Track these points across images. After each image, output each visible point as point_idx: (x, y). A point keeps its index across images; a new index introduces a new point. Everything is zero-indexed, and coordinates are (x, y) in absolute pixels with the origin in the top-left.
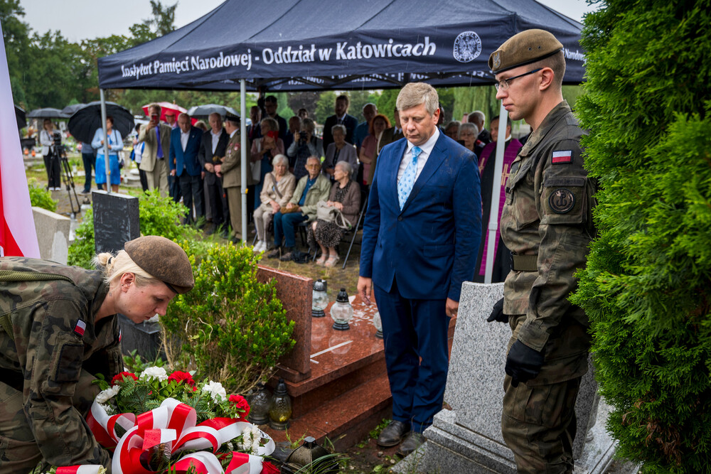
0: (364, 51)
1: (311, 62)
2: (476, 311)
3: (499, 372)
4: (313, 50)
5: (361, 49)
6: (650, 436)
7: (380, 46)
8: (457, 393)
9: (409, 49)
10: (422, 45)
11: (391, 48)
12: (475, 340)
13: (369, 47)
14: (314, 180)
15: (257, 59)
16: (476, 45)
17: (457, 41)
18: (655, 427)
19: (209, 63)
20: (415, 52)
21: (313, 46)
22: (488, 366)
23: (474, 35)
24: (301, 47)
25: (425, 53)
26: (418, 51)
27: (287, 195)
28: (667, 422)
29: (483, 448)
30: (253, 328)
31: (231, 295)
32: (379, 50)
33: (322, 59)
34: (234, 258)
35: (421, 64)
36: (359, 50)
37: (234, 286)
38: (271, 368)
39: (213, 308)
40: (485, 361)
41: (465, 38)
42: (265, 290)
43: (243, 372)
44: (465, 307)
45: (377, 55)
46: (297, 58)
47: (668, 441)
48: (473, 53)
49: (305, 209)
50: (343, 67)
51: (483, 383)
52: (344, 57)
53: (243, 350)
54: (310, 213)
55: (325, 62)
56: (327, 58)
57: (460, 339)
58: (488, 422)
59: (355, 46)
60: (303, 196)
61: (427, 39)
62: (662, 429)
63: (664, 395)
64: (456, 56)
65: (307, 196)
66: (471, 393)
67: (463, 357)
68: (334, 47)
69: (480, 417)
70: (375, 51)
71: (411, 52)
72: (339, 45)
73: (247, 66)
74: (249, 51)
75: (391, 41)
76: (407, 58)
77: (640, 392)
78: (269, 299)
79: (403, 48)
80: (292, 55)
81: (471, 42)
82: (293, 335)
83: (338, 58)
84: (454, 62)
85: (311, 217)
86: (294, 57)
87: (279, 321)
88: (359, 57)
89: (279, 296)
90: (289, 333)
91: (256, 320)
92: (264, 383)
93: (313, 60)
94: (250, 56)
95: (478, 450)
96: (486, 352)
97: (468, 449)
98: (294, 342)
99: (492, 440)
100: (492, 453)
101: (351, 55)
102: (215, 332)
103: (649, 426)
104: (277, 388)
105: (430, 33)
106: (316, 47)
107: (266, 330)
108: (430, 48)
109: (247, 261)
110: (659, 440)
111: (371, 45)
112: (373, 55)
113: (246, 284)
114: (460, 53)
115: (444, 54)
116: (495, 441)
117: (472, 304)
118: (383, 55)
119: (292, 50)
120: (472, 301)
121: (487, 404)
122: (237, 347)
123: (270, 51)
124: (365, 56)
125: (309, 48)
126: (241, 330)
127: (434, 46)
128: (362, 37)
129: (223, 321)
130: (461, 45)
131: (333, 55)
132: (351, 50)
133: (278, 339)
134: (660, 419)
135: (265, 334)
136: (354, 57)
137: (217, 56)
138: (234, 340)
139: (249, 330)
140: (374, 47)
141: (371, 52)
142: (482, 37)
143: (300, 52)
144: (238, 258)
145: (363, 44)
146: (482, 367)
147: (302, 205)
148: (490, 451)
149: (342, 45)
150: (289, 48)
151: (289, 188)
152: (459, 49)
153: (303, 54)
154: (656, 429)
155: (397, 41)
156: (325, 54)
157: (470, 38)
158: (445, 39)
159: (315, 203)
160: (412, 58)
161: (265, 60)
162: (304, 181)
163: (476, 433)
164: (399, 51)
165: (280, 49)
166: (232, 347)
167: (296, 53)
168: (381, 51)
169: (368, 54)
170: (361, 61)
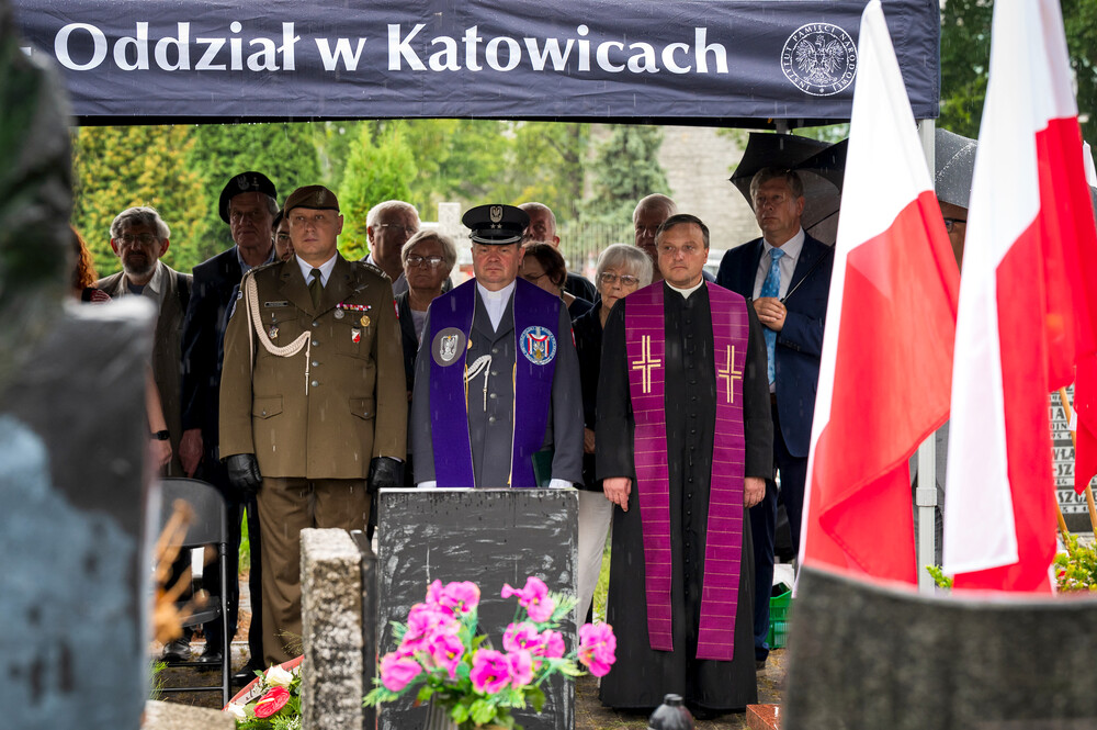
0: (491, 52)
1: (281, 73)
4: (290, 39)
5: (482, 46)
7: (552, 44)
9: (645, 57)
10: (686, 47)
11: (591, 48)
13: (511, 42)
16: (844, 56)
17: (792, 44)
20: (668, 64)
21: (288, 27)
23: (838, 33)
24: (236, 27)
25: (699, 67)
32: (546, 53)
33: (330, 64)
35: (691, 97)
36: (471, 50)
41: (812, 38)
45: (538, 64)
46: (224, 56)
48: (837, 73)
52: (416, 64)
55: (341, 75)
56: (351, 64)
59: (458, 37)
61: (701, 34)
64: (790, 77)
68: (374, 31)
70: (534, 53)
71: (658, 64)
72: (394, 31)
75: (583, 30)
76: (645, 78)
79: (629, 52)
81: (833, 49)
83: (394, 65)
86: (209, 55)
93: (291, 66)
101: (443, 60)
105: (706, 17)
106: (297, 31)
108: (710, 54)
111: (519, 37)
112: (525, 63)
114: (803, 74)
115: (756, 71)
118: (560, 65)
119: (193, 35)
123: (95, 30)
124: (494, 64)
125: (274, 31)
127: (720, 51)
130: (803, 54)
131: (376, 57)
132: (442, 46)
136: (452, 65)
140: (531, 43)
141: (515, 56)
143: (236, 44)
145: (488, 31)
149: (405, 31)
150: (184, 29)
152: (796, 64)
153: (247, 50)
155: (600, 30)
156: (340, 53)
157: (828, 38)
160: (663, 78)
165: (142, 30)
167: (216, 44)
168: (556, 55)
169: (503, 60)
170: (478, 77)
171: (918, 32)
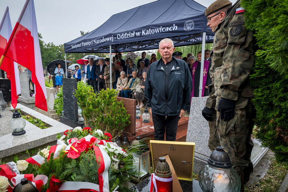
0: (152, 31)
1: (133, 37)
2: (197, 107)
3: (208, 130)
4: (134, 33)
5: (151, 31)
6: (278, 133)
7: (157, 29)
8: (191, 139)
9: (168, 29)
10: (172, 27)
11: (161, 29)
12: (197, 118)
13: (153, 30)
14: (135, 79)
15: (115, 38)
17: (185, 24)
18: (280, 130)
19: (99, 41)
20: (170, 30)
21: (134, 32)
22: (203, 128)
23: (191, 21)
24: (130, 33)
25: (173, 29)
26: (171, 29)
27: (125, 84)
28: (285, 127)
29: (202, 159)
30: (115, 116)
31: (108, 105)
32: (157, 31)
33: (137, 36)
34: (109, 92)
35: (173, 34)
36: (150, 31)
37: (109, 102)
38: (122, 131)
39: (102, 110)
40: (202, 126)
41: (188, 23)
42: (120, 104)
43: (112, 132)
44: (193, 106)
45: (156, 32)
46: (129, 36)
47: (286, 135)
48: (191, 28)
49: (132, 89)
50: (144, 37)
51: (201, 134)
52: (145, 34)
53: (112, 124)
54: (133, 90)
56: (139, 35)
57: (192, 118)
58: (203, 149)
59: (149, 30)
60: (131, 84)
61: (174, 25)
62: (283, 131)
63: (284, 115)
64: (185, 29)
65: (132, 84)
66: (196, 139)
67: (193, 125)
68: (141, 31)
69: (200, 147)
70: (156, 31)
71: (168, 30)
72: (143, 30)
73: (112, 41)
74: (113, 36)
75: (161, 27)
76: (167, 32)
77: (273, 115)
78: (121, 107)
79: (166, 29)
80: (127, 36)
81: (191, 24)
82: (130, 120)
83: (143, 35)
84: (184, 31)
85: (134, 91)
86: (128, 36)
87: (124, 115)
88: (150, 33)
89: (124, 106)
90: (128, 118)
91: (116, 113)
92: (119, 136)
93: (134, 36)
94: (113, 37)
95: (200, 160)
96: (202, 122)
97: (196, 159)
98: (130, 122)
99: (205, 156)
100: (206, 161)
102: (102, 118)
103: (277, 129)
104: (124, 138)
105: (175, 22)
106: (135, 32)
107: (120, 117)
108: (175, 28)
109: (113, 93)
110: (282, 135)
111: (154, 29)
112: (155, 32)
113: (113, 101)
114: (186, 28)
115: (181, 29)
116: (207, 156)
117: (196, 105)
118: (158, 32)
119: (127, 34)
120: (196, 103)
121: (203, 142)
122: (110, 123)
123: (119, 35)
124: (152, 33)
125: (133, 32)
126: (111, 117)
127: (177, 27)
128: (151, 27)
129: (105, 115)
130: (187, 25)
131: (141, 34)
132: (147, 31)
133: (124, 120)
134: (282, 126)
135: (120, 118)
136: (148, 34)
137: (102, 39)
138: (109, 120)
139: (114, 117)
140: (155, 29)
141: (154, 32)
142: (194, 22)
143: (130, 34)
144: (110, 92)
145: (151, 29)
146: (201, 128)
147: (131, 88)
148: (205, 160)
150: (126, 33)
151: (126, 82)
152: (186, 27)
153: (130, 35)
154: (280, 131)
155: (163, 27)
156: (138, 34)
158: (180, 24)
159: (135, 87)
160: (169, 32)
161: (118, 38)
162: (131, 79)
163: (199, 153)
164: (164, 30)
165: (123, 34)
166: (108, 122)
167: (128, 34)
168: (158, 30)
169: (153, 32)
170: (151, 35)
171: (203, 19)
